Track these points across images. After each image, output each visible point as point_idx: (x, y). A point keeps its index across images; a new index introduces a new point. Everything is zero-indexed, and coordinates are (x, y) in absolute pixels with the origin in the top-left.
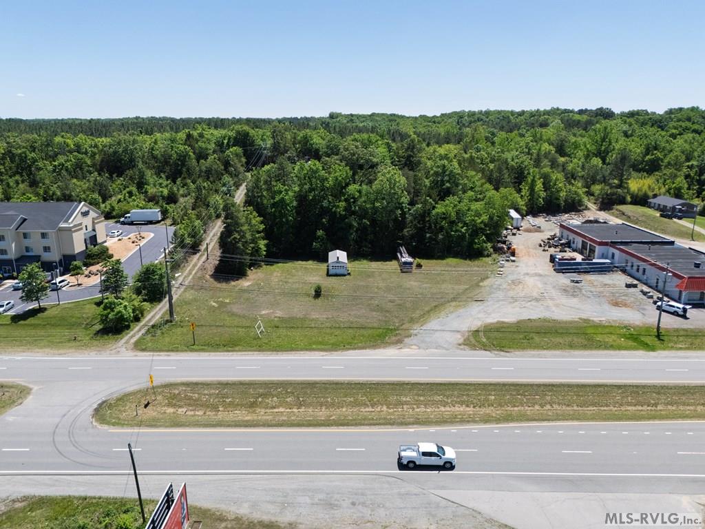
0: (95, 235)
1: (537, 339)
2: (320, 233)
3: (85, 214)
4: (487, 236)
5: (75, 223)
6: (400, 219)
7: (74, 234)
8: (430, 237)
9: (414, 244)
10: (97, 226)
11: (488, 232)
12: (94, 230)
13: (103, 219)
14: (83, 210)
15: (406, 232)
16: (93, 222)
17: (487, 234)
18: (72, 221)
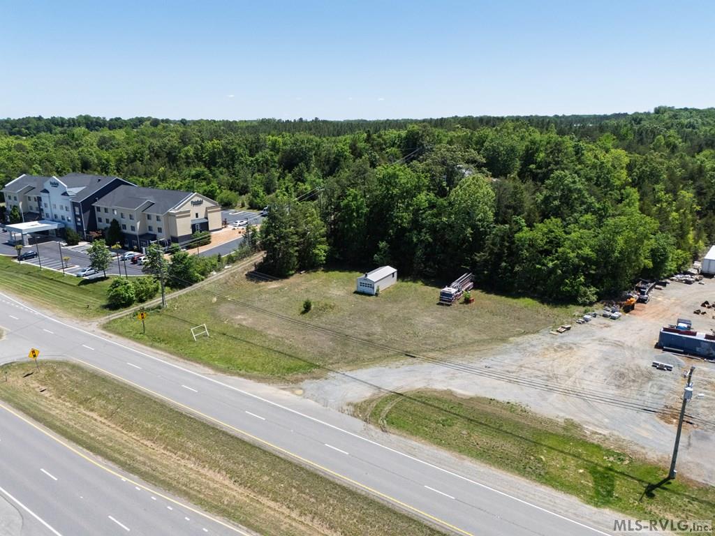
0: (207, 223)
2: (382, 244)
3: (198, 203)
4: (587, 276)
5: (181, 210)
6: (471, 239)
7: (177, 220)
8: (506, 267)
9: (486, 272)
10: (209, 214)
11: (593, 272)
12: (206, 218)
13: (220, 209)
14: (194, 200)
15: (479, 257)
16: (206, 211)
17: (590, 274)
18: (180, 208)
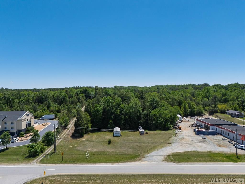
0: (30, 123)
1: (192, 158)
2: (111, 121)
3: (28, 115)
4: (170, 122)
6: (139, 116)
7: (23, 122)
8: (150, 123)
9: (145, 125)
10: (31, 120)
12: (30, 121)
13: (34, 118)
15: (141, 121)
16: (30, 118)
18: (23, 118)
